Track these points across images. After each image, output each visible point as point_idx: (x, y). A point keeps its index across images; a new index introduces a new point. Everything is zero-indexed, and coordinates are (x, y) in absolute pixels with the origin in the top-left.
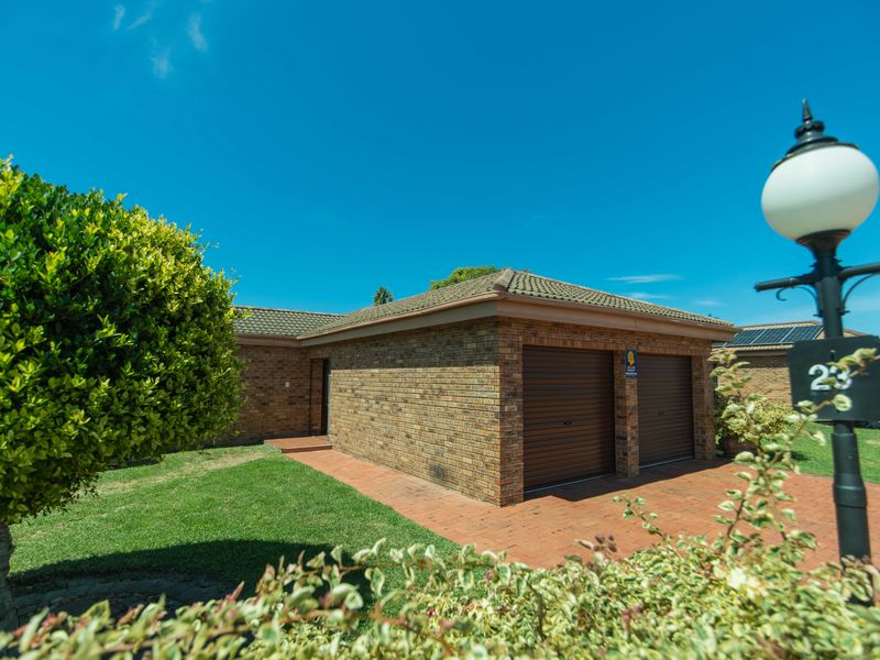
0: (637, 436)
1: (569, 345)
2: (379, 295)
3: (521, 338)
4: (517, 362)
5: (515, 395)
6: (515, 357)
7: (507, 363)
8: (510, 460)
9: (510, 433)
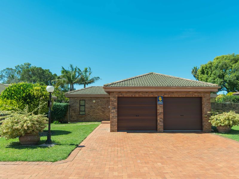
0: (163, 121)
1: (133, 96)
2: (194, 70)
3: (117, 95)
4: (116, 101)
5: (115, 108)
6: (115, 100)
7: (113, 101)
8: (113, 122)
9: (113, 116)
